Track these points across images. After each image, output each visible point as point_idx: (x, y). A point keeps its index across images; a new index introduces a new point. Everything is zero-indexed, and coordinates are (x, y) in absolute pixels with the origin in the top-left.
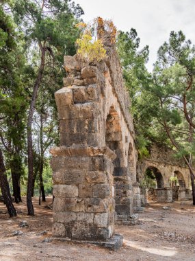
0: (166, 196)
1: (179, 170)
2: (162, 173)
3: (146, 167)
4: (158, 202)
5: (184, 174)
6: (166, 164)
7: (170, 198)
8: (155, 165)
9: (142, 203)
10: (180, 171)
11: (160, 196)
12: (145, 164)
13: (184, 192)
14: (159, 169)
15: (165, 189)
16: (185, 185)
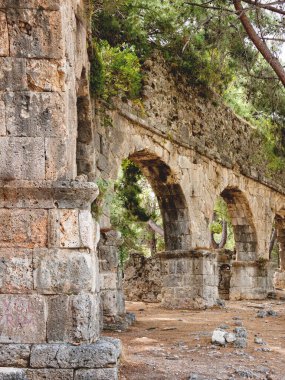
0: (198, 282)
1: (241, 184)
2: (186, 190)
3: (126, 150)
4: (167, 308)
5: (253, 203)
6: (199, 154)
7: (212, 291)
8: (159, 152)
9: (105, 312)
10: (241, 188)
11: (173, 282)
12: (119, 136)
13: (251, 270)
14: (174, 168)
15: (195, 254)
16: (254, 244)
